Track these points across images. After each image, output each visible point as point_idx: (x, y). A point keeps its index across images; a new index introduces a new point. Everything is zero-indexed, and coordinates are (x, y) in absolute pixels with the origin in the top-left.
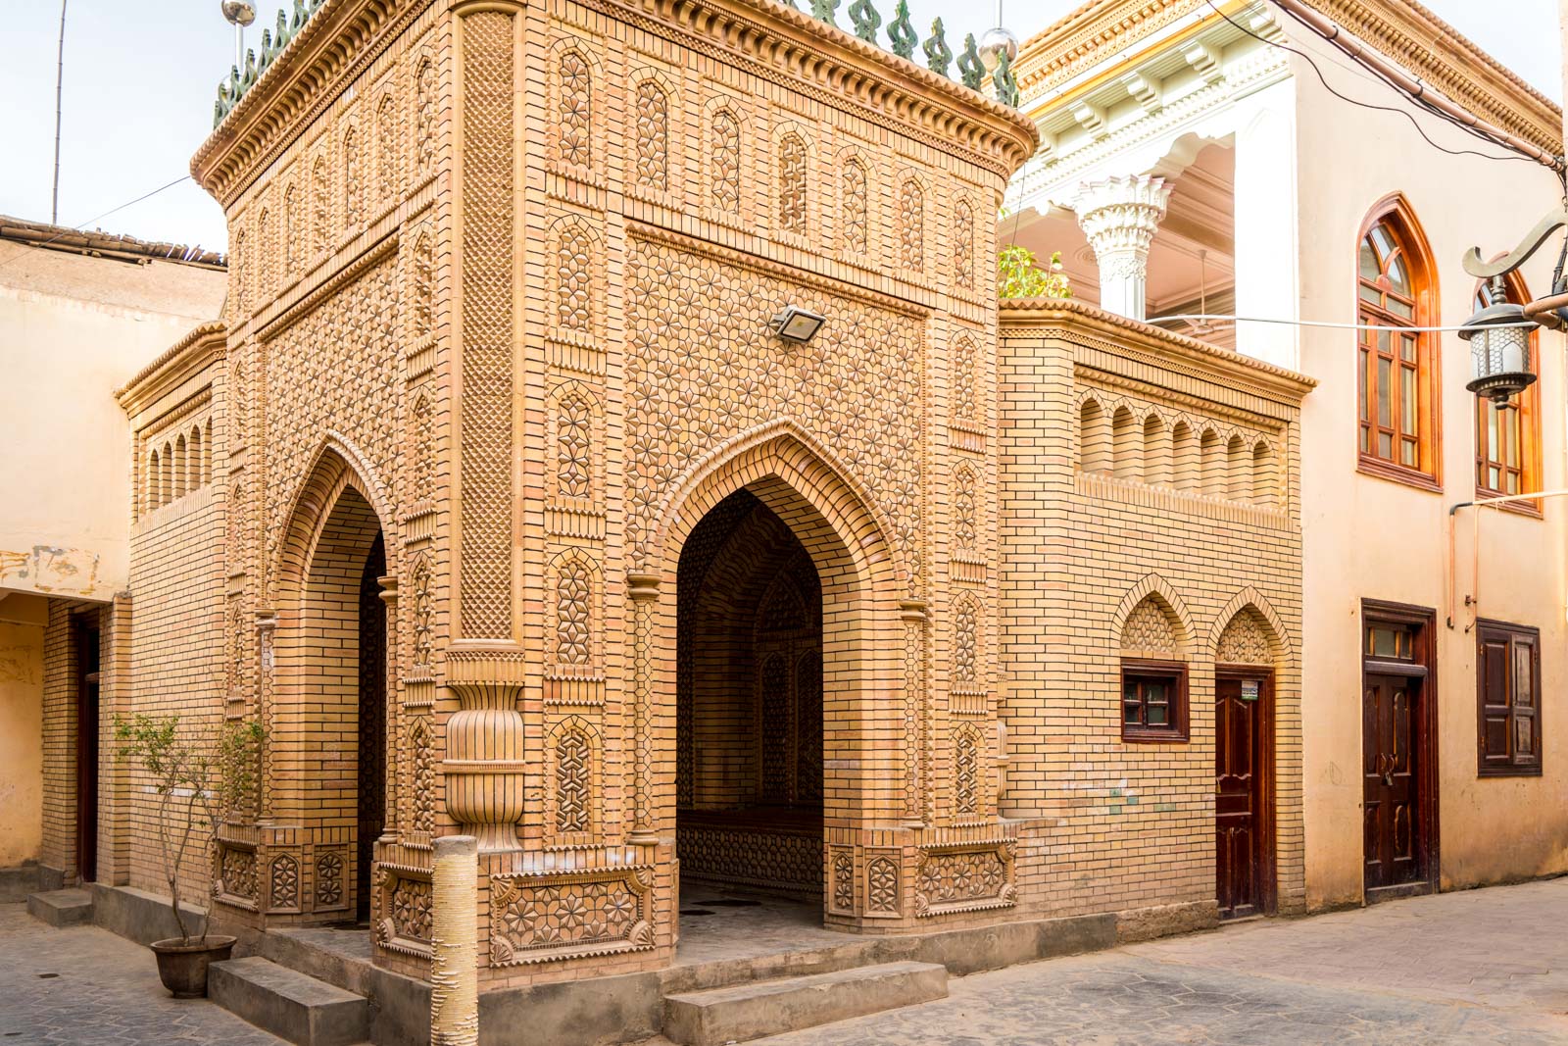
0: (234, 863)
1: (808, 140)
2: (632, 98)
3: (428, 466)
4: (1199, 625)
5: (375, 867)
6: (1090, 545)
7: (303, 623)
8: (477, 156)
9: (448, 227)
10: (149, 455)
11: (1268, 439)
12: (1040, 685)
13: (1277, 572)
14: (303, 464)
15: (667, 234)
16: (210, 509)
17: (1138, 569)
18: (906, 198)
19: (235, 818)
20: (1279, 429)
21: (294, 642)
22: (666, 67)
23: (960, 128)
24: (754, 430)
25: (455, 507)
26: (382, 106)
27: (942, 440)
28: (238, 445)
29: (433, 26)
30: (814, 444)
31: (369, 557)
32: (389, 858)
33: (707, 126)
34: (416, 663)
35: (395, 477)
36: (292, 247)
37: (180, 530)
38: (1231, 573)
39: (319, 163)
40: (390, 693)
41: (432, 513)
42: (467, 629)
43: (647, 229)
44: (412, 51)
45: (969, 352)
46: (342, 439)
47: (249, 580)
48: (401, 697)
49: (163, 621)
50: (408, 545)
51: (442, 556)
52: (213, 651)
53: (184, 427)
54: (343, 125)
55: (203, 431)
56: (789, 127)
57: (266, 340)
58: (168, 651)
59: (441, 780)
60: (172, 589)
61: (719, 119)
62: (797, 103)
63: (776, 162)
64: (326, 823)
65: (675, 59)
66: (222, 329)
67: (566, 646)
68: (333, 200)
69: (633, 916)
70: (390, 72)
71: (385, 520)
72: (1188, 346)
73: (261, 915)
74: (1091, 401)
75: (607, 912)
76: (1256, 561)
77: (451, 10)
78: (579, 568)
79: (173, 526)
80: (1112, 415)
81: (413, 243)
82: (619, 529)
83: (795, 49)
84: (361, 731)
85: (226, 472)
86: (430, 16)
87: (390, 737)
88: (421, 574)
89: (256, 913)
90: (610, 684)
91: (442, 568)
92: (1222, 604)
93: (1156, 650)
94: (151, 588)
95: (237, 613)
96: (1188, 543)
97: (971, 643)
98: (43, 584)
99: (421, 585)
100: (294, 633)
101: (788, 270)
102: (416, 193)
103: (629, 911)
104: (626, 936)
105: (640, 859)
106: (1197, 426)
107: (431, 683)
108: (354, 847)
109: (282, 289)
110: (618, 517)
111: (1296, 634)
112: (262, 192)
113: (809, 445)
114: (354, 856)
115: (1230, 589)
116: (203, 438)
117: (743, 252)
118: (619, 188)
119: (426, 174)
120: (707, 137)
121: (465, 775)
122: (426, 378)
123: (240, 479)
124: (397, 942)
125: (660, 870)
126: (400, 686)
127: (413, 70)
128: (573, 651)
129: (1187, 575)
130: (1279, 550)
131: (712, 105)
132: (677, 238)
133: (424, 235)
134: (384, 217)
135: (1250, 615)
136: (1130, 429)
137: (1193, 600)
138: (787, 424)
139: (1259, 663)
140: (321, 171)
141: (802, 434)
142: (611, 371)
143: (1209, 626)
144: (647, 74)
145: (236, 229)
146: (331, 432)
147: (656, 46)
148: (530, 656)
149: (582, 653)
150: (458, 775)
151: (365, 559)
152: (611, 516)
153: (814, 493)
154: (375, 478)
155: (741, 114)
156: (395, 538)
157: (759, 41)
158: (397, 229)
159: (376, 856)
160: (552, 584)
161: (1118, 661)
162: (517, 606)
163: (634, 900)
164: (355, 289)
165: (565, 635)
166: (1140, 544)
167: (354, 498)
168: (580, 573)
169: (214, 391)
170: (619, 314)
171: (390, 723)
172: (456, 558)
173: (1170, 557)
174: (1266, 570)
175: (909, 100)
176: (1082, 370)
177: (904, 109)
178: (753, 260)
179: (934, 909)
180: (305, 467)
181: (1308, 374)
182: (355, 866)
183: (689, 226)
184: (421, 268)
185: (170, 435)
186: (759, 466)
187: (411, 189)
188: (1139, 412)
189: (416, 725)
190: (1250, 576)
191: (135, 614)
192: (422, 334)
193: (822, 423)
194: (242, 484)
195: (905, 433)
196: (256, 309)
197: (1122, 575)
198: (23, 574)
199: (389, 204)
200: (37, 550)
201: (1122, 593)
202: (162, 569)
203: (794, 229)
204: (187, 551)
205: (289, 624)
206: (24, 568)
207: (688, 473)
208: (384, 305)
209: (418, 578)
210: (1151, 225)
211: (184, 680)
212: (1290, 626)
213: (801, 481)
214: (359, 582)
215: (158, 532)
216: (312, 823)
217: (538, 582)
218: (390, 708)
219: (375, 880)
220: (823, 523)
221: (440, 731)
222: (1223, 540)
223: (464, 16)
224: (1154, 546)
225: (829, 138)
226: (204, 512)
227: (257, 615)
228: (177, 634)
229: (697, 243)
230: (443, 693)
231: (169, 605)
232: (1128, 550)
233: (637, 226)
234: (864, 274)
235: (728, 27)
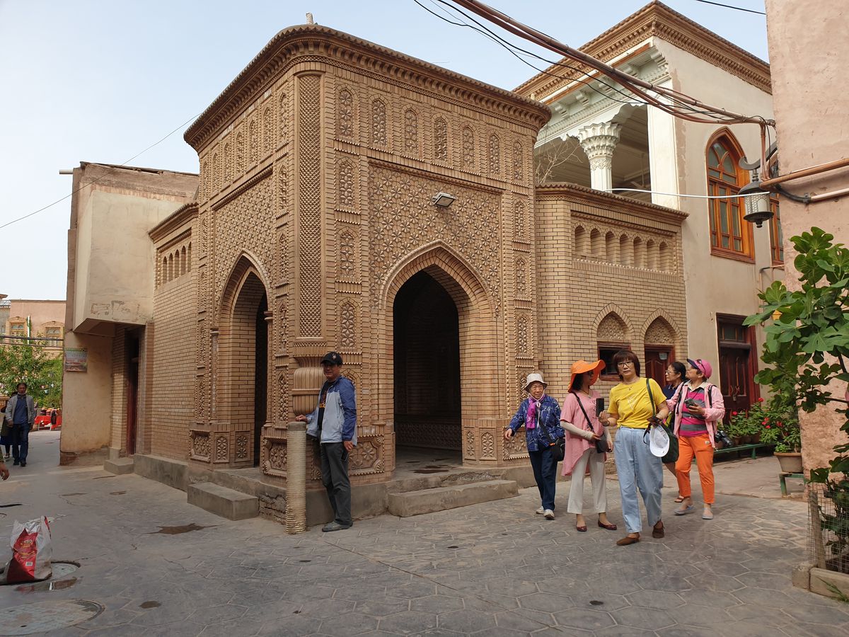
0: (200, 440)
1: (447, 120)
2: (370, 107)
3: (286, 264)
4: (635, 327)
5: (262, 438)
6: (580, 291)
7: (231, 332)
8: (305, 134)
9: (292, 164)
10: (163, 259)
11: (667, 241)
12: (559, 354)
13: (673, 301)
14: (231, 263)
15: (386, 164)
16: (190, 283)
17: (604, 301)
18: (491, 142)
19: (200, 420)
20: (672, 236)
21: (227, 341)
22: (385, 93)
23: (515, 111)
24: (425, 246)
25: (297, 281)
26: (266, 112)
27: (510, 247)
28: (203, 255)
29: (287, 81)
30: (452, 251)
31: (260, 303)
32: (268, 434)
33: (403, 117)
34: (280, 348)
35: (272, 268)
36: (227, 170)
37: (177, 292)
38: (650, 302)
39: (239, 135)
40: (269, 361)
41: (288, 284)
42: (302, 334)
43: (377, 161)
44: (278, 91)
45: (521, 208)
46: (249, 252)
47: (207, 314)
48: (274, 363)
49: (168, 333)
50: (277, 297)
51: (291, 302)
52: (190, 346)
53: (179, 247)
54: (249, 120)
55: (187, 248)
56: (439, 115)
57: (216, 209)
58: (171, 347)
59: (291, 398)
60: (173, 318)
61: (408, 114)
62: (442, 105)
63: (433, 130)
64: (240, 421)
65: (389, 90)
66: (196, 204)
67: (345, 339)
68: (245, 151)
69: (375, 458)
70: (269, 99)
71: (267, 286)
72: (624, 201)
73: (211, 464)
74: (580, 227)
75: (363, 455)
76: (662, 297)
77: (294, 75)
78: (350, 306)
79: (173, 290)
80: (590, 233)
81: (278, 170)
82: (367, 289)
83: (441, 83)
84: (256, 380)
85: (198, 266)
86: (285, 77)
87: (269, 381)
88: (283, 310)
89: (209, 463)
90: (364, 355)
91: (291, 307)
92: (647, 317)
93: (614, 337)
94: (163, 318)
95: (202, 329)
96: (629, 289)
97: (525, 336)
98: (116, 318)
99: (282, 314)
100: (227, 337)
101: (439, 176)
102: (280, 149)
103: (373, 455)
104: (371, 466)
105: (378, 432)
106: (631, 236)
107: (287, 356)
108: (253, 432)
109: (223, 188)
110: (367, 284)
111: (684, 330)
112: (214, 147)
113: (449, 251)
114: (253, 436)
115: (650, 310)
116: (187, 252)
117: (419, 169)
118: (365, 145)
119: (284, 142)
120: (403, 121)
121: (301, 395)
122: (285, 227)
123: (204, 269)
124: (271, 472)
125: (386, 436)
126: (274, 358)
127: (279, 99)
128: (348, 341)
129: (628, 304)
130: (674, 291)
131: (405, 108)
132: (390, 165)
133: (283, 167)
134: (266, 159)
135: (660, 322)
136: (599, 238)
137: (631, 315)
138: (440, 243)
139: (667, 344)
140: (240, 138)
141: (447, 247)
142: (363, 222)
143: (640, 327)
144: (377, 97)
145: (203, 162)
146: (244, 249)
147: (381, 85)
148: (329, 344)
149: (352, 342)
150: (298, 395)
151: (258, 304)
152: (364, 284)
153: (453, 272)
154: (263, 269)
155: (417, 111)
156: (271, 294)
157: (425, 80)
158: (272, 164)
159: (263, 433)
160: (339, 313)
161: (596, 343)
162: (324, 323)
163: (375, 450)
164: (254, 188)
165: (344, 334)
166: (605, 290)
167: (254, 278)
168: (351, 308)
169: (192, 231)
170: (366, 198)
171: (269, 374)
172: (297, 303)
173: (620, 295)
174: (667, 300)
175: (492, 101)
176: (574, 213)
177: (489, 105)
178: (424, 173)
179: (512, 456)
180: (232, 264)
181: (684, 211)
182: (253, 441)
183: (397, 160)
184: (282, 181)
185: (173, 250)
186: (428, 261)
187: (278, 148)
188: (603, 231)
189: (280, 375)
190: (660, 303)
191: (156, 330)
192: (283, 208)
193: (455, 241)
194: (205, 272)
195: (493, 245)
196: (212, 196)
197: (597, 304)
198: (107, 313)
199: (268, 153)
200: (113, 302)
201: (597, 312)
202: (168, 310)
203: (442, 159)
204: (180, 302)
205: (224, 333)
206: (107, 311)
207: (397, 265)
208: (266, 195)
209: (282, 311)
210: (612, 144)
211: (178, 359)
212: (681, 326)
213: (447, 267)
214: (256, 314)
215: (166, 293)
216: (234, 422)
217: (333, 313)
218: (269, 368)
219: (262, 444)
220: (457, 285)
221: (291, 377)
222: (645, 287)
223: (299, 77)
224: (611, 291)
225: (457, 119)
226: (187, 284)
227: (211, 329)
228: (174, 339)
229: (399, 167)
230: (292, 360)
231: (171, 326)
232: (599, 293)
233: (373, 160)
234: (473, 177)
235: (411, 75)
